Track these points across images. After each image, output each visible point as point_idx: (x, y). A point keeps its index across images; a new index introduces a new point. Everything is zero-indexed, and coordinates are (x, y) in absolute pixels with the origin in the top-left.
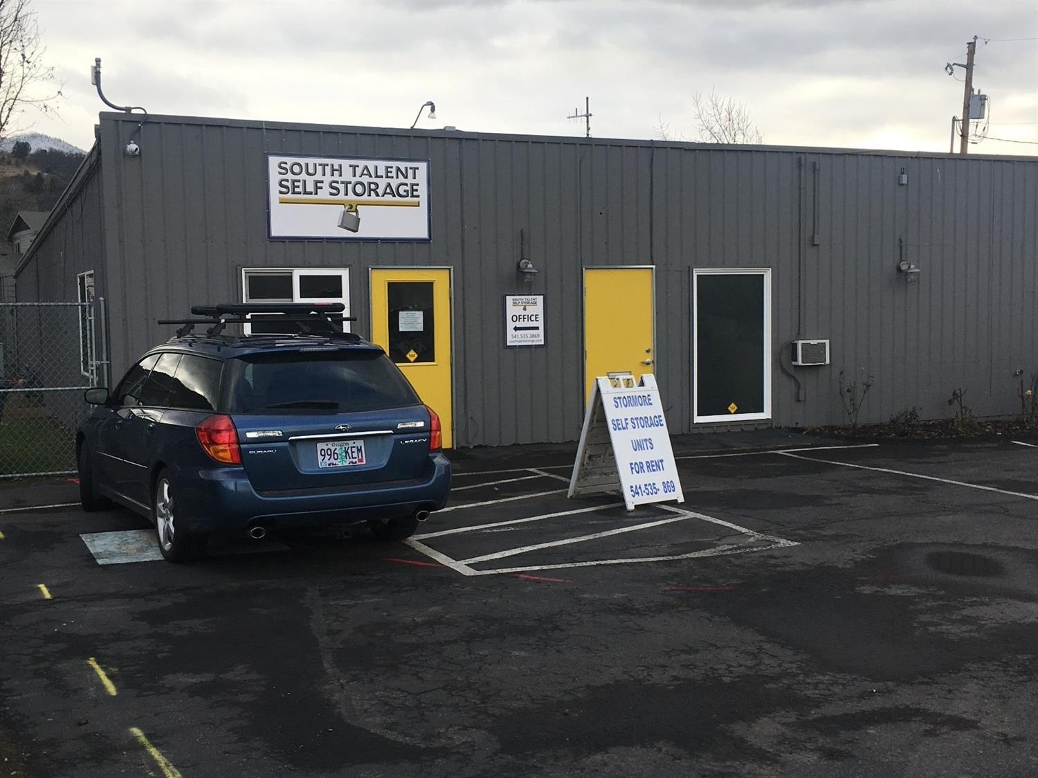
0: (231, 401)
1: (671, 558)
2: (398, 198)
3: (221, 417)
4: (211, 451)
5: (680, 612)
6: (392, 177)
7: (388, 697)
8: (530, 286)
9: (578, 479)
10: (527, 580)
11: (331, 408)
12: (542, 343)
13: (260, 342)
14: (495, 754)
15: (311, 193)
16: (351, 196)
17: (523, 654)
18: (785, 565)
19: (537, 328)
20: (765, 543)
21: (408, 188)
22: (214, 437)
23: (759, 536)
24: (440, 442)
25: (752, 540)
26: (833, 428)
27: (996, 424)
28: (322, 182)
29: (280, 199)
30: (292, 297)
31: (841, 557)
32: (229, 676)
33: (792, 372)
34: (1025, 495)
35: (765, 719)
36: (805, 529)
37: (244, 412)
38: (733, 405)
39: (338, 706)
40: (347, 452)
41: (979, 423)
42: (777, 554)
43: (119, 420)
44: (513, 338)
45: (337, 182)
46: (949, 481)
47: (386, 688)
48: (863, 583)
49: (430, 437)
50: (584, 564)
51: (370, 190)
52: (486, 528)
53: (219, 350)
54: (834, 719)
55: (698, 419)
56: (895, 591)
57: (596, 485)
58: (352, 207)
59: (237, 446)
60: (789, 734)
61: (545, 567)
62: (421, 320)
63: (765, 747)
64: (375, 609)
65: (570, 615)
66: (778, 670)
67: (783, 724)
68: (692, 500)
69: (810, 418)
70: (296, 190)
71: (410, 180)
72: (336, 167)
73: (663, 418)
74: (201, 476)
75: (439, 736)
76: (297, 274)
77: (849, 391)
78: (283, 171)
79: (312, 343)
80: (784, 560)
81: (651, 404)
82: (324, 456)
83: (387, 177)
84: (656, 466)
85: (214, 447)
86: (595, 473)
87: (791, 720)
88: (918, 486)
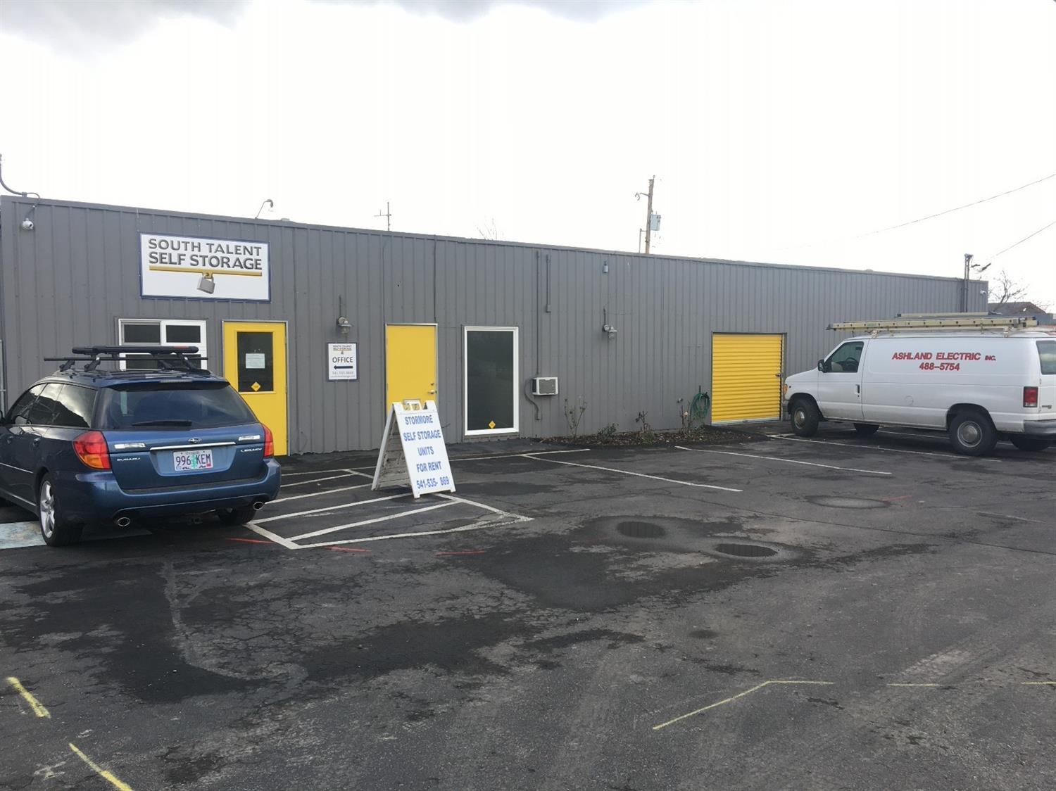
0: (103, 420)
1: (444, 532)
2: (245, 270)
3: (94, 432)
4: (85, 459)
5: (448, 570)
6: (240, 254)
7: (223, 643)
8: (346, 337)
9: (380, 477)
10: (337, 551)
11: (186, 425)
12: (355, 378)
13: (131, 375)
14: (304, 681)
15: (176, 263)
16: (208, 267)
17: (331, 605)
18: (523, 534)
19: (351, 367)
20: (510, 519)
21: (253, 262)
22: (88, 448)
23: (506, 514)
24: (273, 450)
25: (501, 517)
26: (560, 438)
27: (666, 435)
28: (185, 255)
29: (150, 267)
30: (159, 341)
31: (560, 527)
32: (94, 633)
33: (533, 399)
34: (682, 482)
35: (502, 643)
36: (538, 509)
37: (114, 429)
38: (492, 423)
39: (183, 652)
40: (198, 459)
41: (655, 434)
42: (518, 526)
43: (10, 435)
44: (334, 374)
45: (197, 256)
46: (634, 474)
47: (222, 636)
48: (575, 545)
49: (265, 446)
50: (381, 538)
51: (223, 262)
52: (309, 514)
53: (94, 381)
54: (549, 640)
55: (468, 433)
56: (595, 550)
57: (393, 480)
58: (209, 275)
59: (107, 455)
60: (518, 654)
61: (351, 541)
62: (263, 360)
63: (501, 663)
64: (218, 577)
65: (368, 575)
66: (513, 608)
67: (515, 646)
68: (461, 490)
69: (545, 431)
70: (164, 260)
71: (254, 256)
72: (196, 244)
73: (441, 432)
74: (77, 479)
75: (261, 670)
76: (164, 324)
77: (571, 413)
78: (153, 246)
79: (172, 377)
80: (523, 531)
81: (432, 422)
82: (180, 462)
83: (237, 253)
84: (435, 466)
85: (89, 455)
86: (392, 472)
87: (518, 643)
88: (614, 477)
